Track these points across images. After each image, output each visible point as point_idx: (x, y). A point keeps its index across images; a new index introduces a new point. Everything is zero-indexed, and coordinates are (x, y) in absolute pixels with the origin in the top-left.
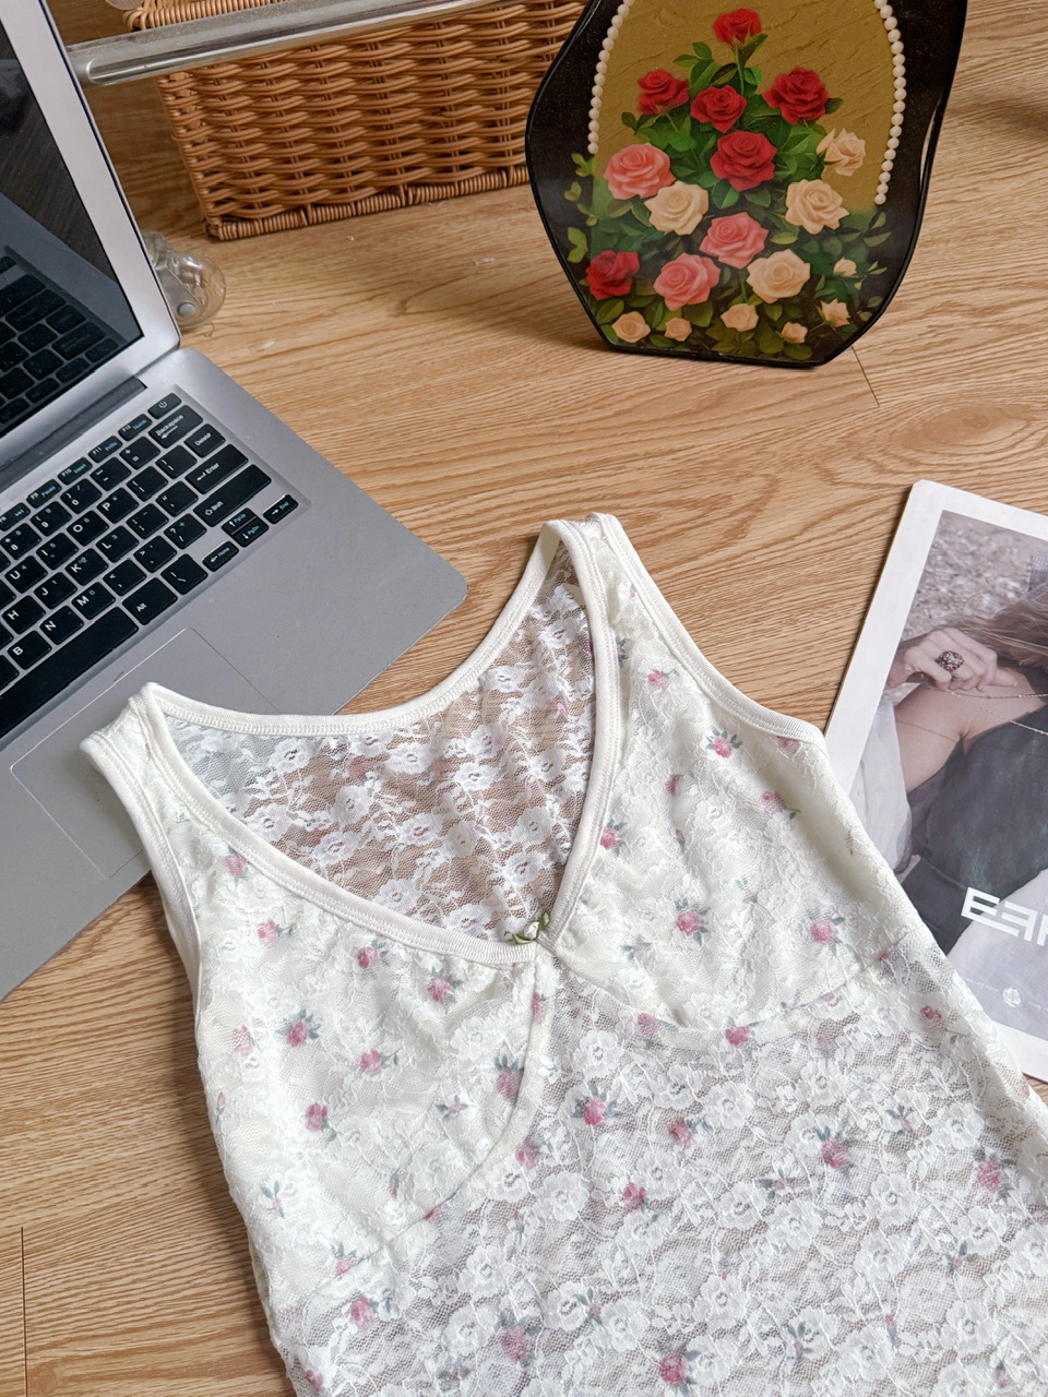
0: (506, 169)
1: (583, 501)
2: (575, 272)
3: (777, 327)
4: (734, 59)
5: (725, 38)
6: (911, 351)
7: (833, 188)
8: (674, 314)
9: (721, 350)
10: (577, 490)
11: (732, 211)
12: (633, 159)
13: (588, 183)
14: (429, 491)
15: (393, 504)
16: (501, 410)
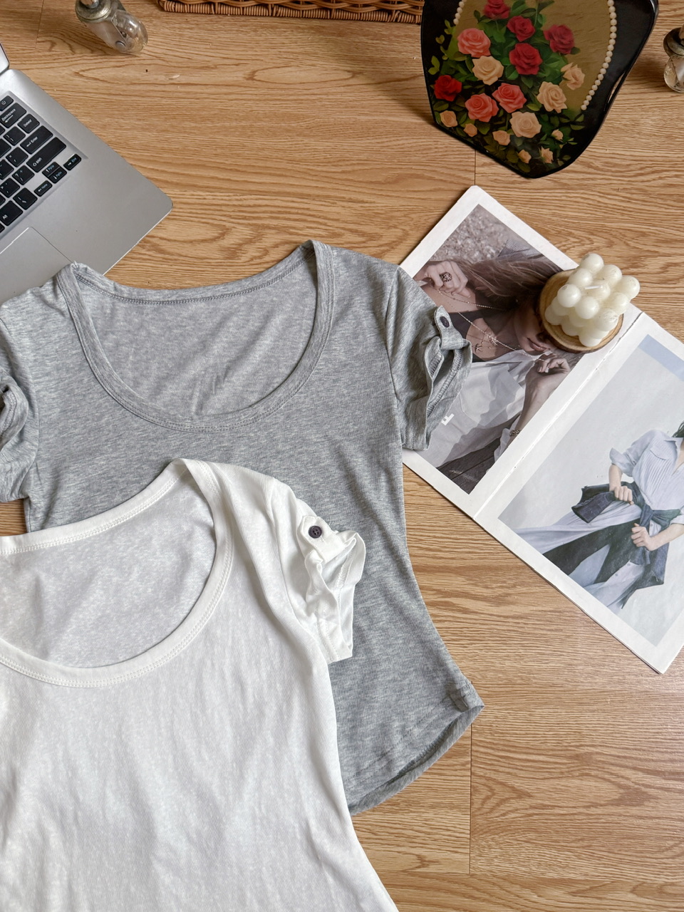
0: (331, 10)
1: (310, 215)
4: (535, 6)
6: (504, 182)
10: (308, 209)
14: (234, 186)
15: (213, 188)
16: (284, 151)
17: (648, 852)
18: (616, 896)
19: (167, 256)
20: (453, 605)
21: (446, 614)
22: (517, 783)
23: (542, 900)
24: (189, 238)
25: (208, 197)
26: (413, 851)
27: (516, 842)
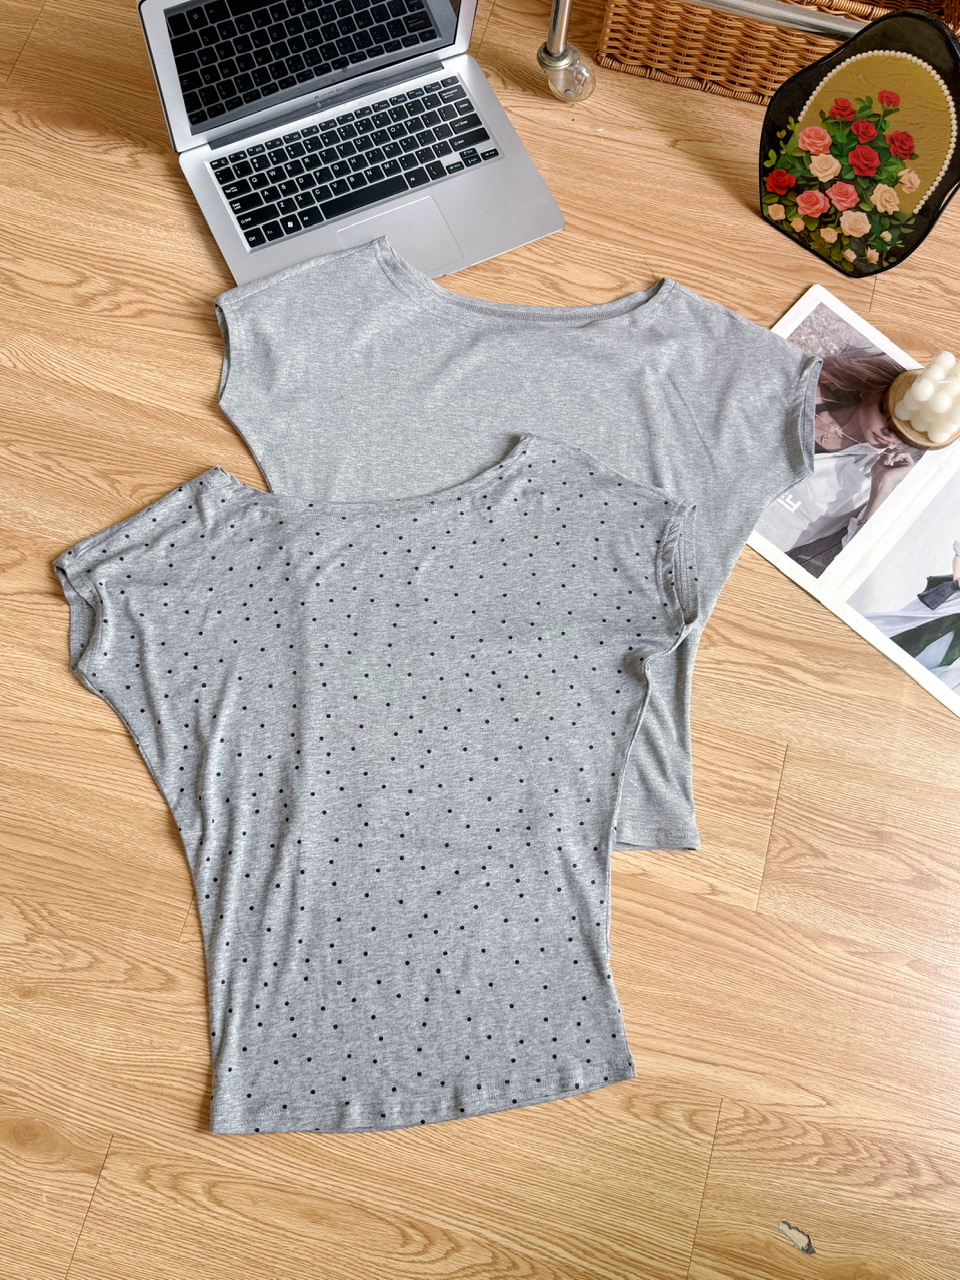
0: (763, 96)
2: (764, 172)
3: (842, 248)
4: (881, 112)
5: (881, 101)
6: (902, 293)
7: (898, 195)
8: (799, 216)
9: (813, 246)
10: (707, 278)
11: (848, 181)
12: (816, 134)
13: (790, 134)
14: (639, 244)
15: (619, 241)
16: (694, 221)
17: (930, 934)
18: (890, 965)
19: (564, 296)
20: (783, 672)
21: (774, 678)
22: (816, 843)
23: (820, 952)
24: (588, 284)
25: (613, 249)
26: (706, 878)
27: (804, 895)
